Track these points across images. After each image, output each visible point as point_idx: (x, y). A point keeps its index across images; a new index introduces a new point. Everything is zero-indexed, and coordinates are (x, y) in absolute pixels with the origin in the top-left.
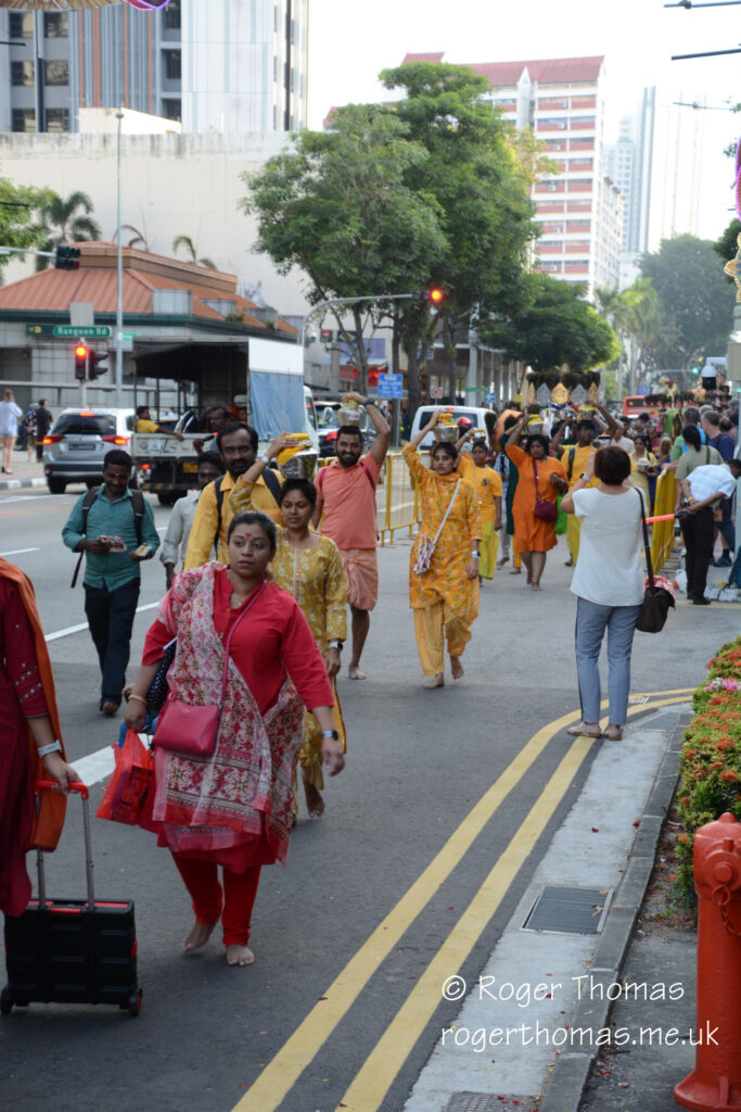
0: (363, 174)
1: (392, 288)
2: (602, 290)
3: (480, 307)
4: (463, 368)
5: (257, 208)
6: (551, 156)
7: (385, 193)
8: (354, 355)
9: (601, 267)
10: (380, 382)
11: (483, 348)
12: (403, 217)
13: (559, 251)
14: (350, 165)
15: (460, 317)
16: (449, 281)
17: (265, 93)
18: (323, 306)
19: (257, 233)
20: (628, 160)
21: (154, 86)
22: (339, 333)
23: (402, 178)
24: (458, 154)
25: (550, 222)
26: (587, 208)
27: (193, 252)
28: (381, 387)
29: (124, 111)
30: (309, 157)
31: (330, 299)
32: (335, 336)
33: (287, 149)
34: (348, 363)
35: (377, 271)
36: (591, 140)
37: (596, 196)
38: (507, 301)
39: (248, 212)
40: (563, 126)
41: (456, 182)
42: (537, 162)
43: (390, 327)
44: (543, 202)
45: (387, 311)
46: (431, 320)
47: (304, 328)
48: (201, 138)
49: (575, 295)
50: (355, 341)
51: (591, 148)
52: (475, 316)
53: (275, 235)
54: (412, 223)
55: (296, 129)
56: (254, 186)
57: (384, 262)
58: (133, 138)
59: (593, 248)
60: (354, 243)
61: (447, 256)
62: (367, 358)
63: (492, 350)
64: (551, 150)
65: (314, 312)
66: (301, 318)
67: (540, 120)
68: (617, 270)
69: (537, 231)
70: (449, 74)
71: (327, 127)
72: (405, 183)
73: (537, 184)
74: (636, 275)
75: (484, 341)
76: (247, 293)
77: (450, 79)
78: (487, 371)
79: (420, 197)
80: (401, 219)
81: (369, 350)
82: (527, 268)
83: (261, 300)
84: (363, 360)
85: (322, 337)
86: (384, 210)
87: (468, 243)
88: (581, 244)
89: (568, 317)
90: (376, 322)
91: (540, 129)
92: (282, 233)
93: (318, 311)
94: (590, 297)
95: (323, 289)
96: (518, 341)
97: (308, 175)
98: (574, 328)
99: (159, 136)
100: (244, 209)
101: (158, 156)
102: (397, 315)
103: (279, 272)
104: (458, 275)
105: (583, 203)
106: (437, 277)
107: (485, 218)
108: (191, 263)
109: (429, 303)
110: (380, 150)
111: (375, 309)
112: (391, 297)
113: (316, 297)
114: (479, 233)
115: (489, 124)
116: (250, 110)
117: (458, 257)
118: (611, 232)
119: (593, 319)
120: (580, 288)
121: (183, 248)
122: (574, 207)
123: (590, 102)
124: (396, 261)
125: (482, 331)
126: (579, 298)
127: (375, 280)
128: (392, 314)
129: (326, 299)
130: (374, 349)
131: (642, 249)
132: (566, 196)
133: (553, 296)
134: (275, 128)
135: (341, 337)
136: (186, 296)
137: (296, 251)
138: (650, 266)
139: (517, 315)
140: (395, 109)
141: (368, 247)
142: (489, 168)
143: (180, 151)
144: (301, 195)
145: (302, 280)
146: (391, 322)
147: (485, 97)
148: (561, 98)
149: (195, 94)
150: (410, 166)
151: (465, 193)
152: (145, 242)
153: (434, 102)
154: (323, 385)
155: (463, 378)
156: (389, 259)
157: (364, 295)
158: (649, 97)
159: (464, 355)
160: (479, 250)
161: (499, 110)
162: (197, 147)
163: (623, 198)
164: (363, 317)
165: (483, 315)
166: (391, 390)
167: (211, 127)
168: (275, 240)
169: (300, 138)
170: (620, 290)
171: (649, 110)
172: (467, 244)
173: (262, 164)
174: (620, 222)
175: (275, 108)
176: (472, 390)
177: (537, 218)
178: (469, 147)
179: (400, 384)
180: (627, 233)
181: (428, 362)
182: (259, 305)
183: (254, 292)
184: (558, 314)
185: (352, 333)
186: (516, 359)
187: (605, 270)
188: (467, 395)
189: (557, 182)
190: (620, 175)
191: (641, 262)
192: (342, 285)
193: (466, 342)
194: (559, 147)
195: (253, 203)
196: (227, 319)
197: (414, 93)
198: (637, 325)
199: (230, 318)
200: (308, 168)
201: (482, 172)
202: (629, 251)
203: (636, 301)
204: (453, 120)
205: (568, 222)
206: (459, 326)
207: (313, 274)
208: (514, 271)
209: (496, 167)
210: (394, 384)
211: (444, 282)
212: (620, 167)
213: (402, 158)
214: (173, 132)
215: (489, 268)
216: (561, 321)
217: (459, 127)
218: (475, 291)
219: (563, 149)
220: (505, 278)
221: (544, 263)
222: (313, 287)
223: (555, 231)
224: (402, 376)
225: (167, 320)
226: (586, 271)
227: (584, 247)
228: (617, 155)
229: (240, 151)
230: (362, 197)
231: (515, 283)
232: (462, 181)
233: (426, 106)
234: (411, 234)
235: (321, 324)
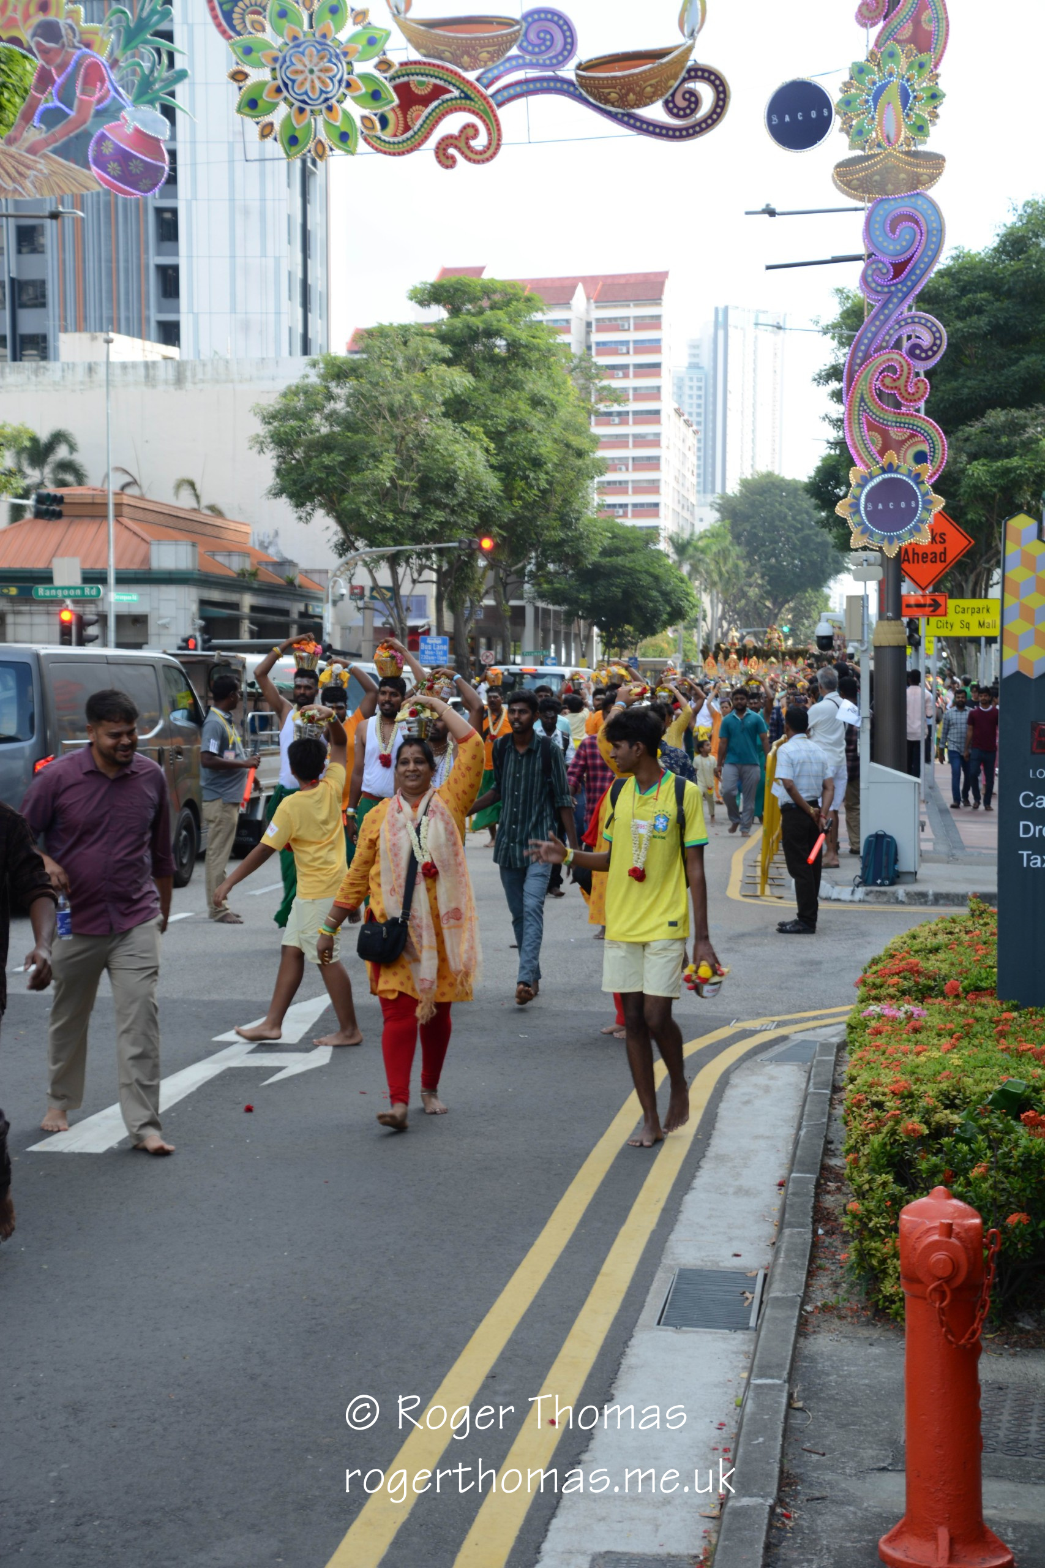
0: (397, 405)
1: (433, 536)
2: (674, 536)
3: (537, 557)
4: (518, 628)
5: (272, 446)
6: (613, 384)
7: (425, 426)
8: (391, 615)
9: (674, 510)
10: (422, 646)
11: (541, 604)
12: (445, 453)
13: (626, 492)
14: (383, 394)
15: (513, 569)
16: (500, 527)
17: (278, 313)
18: (353, 558)
19: (273, 474)
20: (700, 388)
21: (148, 307)
22: (372, 589)
23: (443, 409)
24: (508, 381)
25: (613, 459)
26: (656, 444)
27: (197, 497)
28: (423, 652)
29: (112, 335)
30: (333, 385)
31: (361, 550)
32: (367, 593)
33: (307, 376)
34: (384, 624)
35: (416, 516)
36: (657, 366)
37: (666, 429)
38: (567, 549)
39: (261, 451)
40: (624, 351)
41: (507, 414)
42: (597, 391)
43: (433, 582)
44: (604, 436)
45: (428, 563)
46: (480, 572)
47: (331, 584)
48: (204, 365)
49: (648, 544)
50: (391, 599)
51: (659, 374)
52: (531, 567)
53: (294, 476)
54: (455, 459)
55: (315, 355)
56: (270, 418)
57: (423, 504)
58: (124, 366)
59: (664, 489)
60: (388, 485)
61: (498, 498)
62: (406, 617)
63: (551, 607)
64: (612, 377)
65: (342, 565)
66: (327, 572)
67: (598, 344)
68: (692, 514)
69: (602, 467)
70: (495, 292)
71: (351, 352)
72: (446, 415)
73: (598, 416)
74: (713, 521)
75: (542, 596)
76: (261, 544)
77: (497, 298)
78: (546, 631)
79: (465, 430)
80: (443, 456)
81: (408, 609)
82: (590, 514)
83: (278, 552)
84: (401, 621)
85: (352, 594)
86: (421, 446)
87: (522, 483)
88: (650, 484)
89: (639, 568)
90: (416, 576)
91: (599, 353)
92: (303, 474)
93: (347, 563)
94: (663, 546)
95: (352, 538)
96: (582, 596)
97: (331, 406)
98: (646, 580)
99: (154, 363)
100: (257, 447)
101: (154, 386)
102: (440, 567)
103: (300, 518)
104: (510, 520)
105: (651, 438)
106: (485, 523)
107: (541, 455)
108: (194, 510)
109: (478, 552)
110: (415, 378)
111: (414, 561)
112: (432, 546)
113: (344, 547)
114: (535, 472)
115: (543, 347)
116: (261, 333)
117: (510, 499)
118: (684, 471)
119: (669, 570)
120: (652, 534)
121: (186, 492)
122: (640, 441)
123: (655, 322)
124: (439, 505)
125: (539, 585)
126: (653, 546)
127: (414, 527)
129: (357, 550)
130: (413, 608)
131: (718, 489)
132: (631, 429)
133: (618, 543)
134: (291, 354)
135: (375, 594)
136: (189, 548)
137: (320, 494)
138: (730, 510)
139: (580, 565)
140: (432, 331)
141: (406, 488)
142: (545, 397)
143: (179, 380)
144: (325, 430)
145: (328, 528)
146: (434, 576)
147: (538, 316)
148: (622, 318)
149: (196, 315)
150: (452, 396)
151: (515, 426)
152: (140, 487)
153: (478, 322)
154: (354, 651)
155: (518, 639)
156: (430, 502)
157: (402, 545)
158: (721, 319)
159: (519, 614)
160: (536, 492)
161: (553, 332)
162: (200, 376)
163: (695, 432)
164: (400, 571)
165: (540, 566)
166: (435, 655)
167: (216, 353)
168: (295, 482)
169: (322, 365)
170: (695, 538)
171: (721, 333)
172: (520, 484)
173: (277, 395)
174: (693, 459)
175: (290, 329)
176: (529, 654)
177: (600, 454)
178: (521, 373)
179: (446, 648)
180: (701, 471)
181: (477, 621)
182: (276, 559)
183: (270, 543)
184: (628, 565)
185: (387, 589)
186: (580, 617)
187: (679, 513)
188: (523, 660)
189: (619, 414)
190: (691, 405)
191: (719, 504)
192: (373, 533)
193: (521, 598)
194: (621, 374)
195: (269, 440)
196: (239, 574)
197: (455, 312)
198: (716, 577)
199: (242, 574)
200: (330, 397)
201: (536, 402)
202: (705, 492)
203: (715, 549)
204: (501, 343)
205: (634, 459)
206: (512, 579)
207: (340, 520)
208: (575, 515)
209: (551, 396)
210: (438, 648)
211: (495, 529)
212: (691, 396)
213: (443, 385)
214: (171, 358)
215: (547, 512)
216: (631, 572)
217: (508, 350)
218: (530, 538)
219: (626, 376)
220: (566, 524)
221: (609, 506)
222: (341, 536)
223: (620, 469)
224: (447, 638)
225: (167, 576)
226: (656, 515)
227: (653, 487)
228: (687, 383)
229: (251, 379)
230: (397, 431)
231: (576, 529)
232: (513, 411)
233: (469, 327)
234: (455, 472)
235: (350, 579)
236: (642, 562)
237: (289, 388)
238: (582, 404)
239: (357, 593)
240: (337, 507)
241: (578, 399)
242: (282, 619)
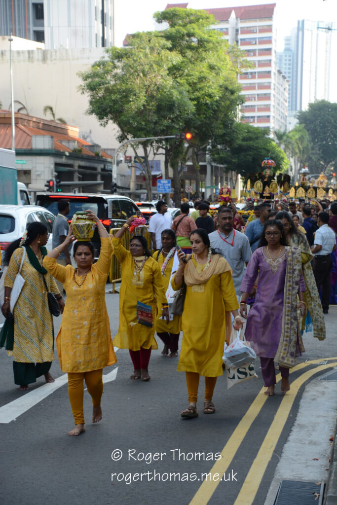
0: (146, 70)
1: (163, 132)
2: (277, 131)
3: (212, 142)
4: (203, 176)
5: (88, 90)
6: (249, 59)
7: (159, 81)
8: (144, 170)
9: (277, 119)
10: (158, 184)
11: (214, 164)
12: (169, 93)
13: (254, 111)
14: (139, 65)
15: (201, 148)
16: (195, 128)
17: (90, 26)
18: (126, 143)
19: (88, 104)
20: (290, 60)
21: (29, 24)
22: (135, 158)
23: (167, 72)
24: (198, 58)
25: (248, 95)
26: (269, 87)
27: (53, 115)
28: (159, 187)
29: (12, 37)
30: (116, 61)
31: (130, 139)
32: (133, 159)
33: (103, 57)
34: (140, 174)
35: (155, 123)
36: (270, 50)
37: (273, 80)
38: (227, 138)
39: (83, 93)
40: (254, 43)
41: (197, 73)
42: (240, 62)
43: (163, 154)
44: (244, 84)
45: (161, 145)
46: (185, 149)
47: (116, 155)
48: (56, 52)
49: (264, 134)
50: (144, 162)
51: (270, 54)
52: (209, 147)
53: (98, 105)
54: (173, 97)
55: (108, 46)
56: (86, 78)
57: (158, 117)
58: (18, 52)
59: (272, 109)
60: (143, 108)
61: (194, 115)
62: (151, 171)
63: (219, 165)
64: (248, 56)
65: (121, 146)
66: (114, 150)
67: (241, 40)
68: (286, 120)
69: (242, 100)
70: (192, 15)
71: (125, 45)
72: (169, 75)
73: (241, 75)
74: (295, 123)
75: (214, 160)
76: (84, 137)
77: (193, 17)
79: (178, 82)
80: (167, 94)
81: (152, 167)
82: (238, 120)
83: (91, 141)
84: (149, 172)
85: (126, 160)
86: (158, 90)
88: (266, 107)
89: (260, 147)
90: (155, 151)
91: (242, 44)
92: (102, 104)
93: (123, 146)
94: (272, 136)
95: (126, 134)
96: (233, 160)
97: (116, 71)
99: (32, 51)
100: (81, 91)
101: (32, 62)
102: (167, 147)
103: (101, 125)
104: (199, 125)
105: (266, 84)
106: (188, 126)
107: (213, 93)
108: (52, 121)
109: (184, 140)
112: (163, 137)
113: (122, 138)
115: (215, 41)
116: (83, 36)
117: (199, 115)
118: (282, 100)
119: (273, 148)
121: (49, 112)
122: (261, 87)
123: (269, 29)
124: (166, 118)
125: (213, 155)
126: (267, 136)
127: (154, 128)
128: (164, 147)
129: (128, 139)
130: (154, 166)
131: (298, 109)
132: (257, 81)
134: (96, 46)
135: (136, 160)
136: (50, 139)
137: (111, 113)
138: (304, 119)
139: (233, 146)
140: (162, 34)
141: (150, 110)
142: (215, 66)
143: (44, 59)
144: (112, 83)
145: (114, 129)
146: (164, 151)
147: (212, 27)
148: (253, 27)
149: (52, 28)
150: (172, 65)
152: (26, 110)
153: (184, 31)
154: (127, 187)
155: (204, 180)
156: (162, 116)
157: (149, 137)
158: (301, 26)
159: (204, 168)
160: (211, 111)
161: (220, 34)
162: (54, 57)
163: (288, 81)
164: (148, 149)
165: (214, 146)
166: (164, 188)
167: (61, 46)
168: (99, 108)
169: (111, 52)
170: (287, 132)
171: (300, 33)
172: (204, 107)
173: (89, 66)
174: (287, 95)
175: (96, 34)
176: (209, 187)
177: (243, 93)
178: (204, 54)
179: (169, 185)
180: (290, 100)
181: (184, 172)
182: (90, 144)
183: (88, 136)
184: (255, 145)
185: (142, 157)
186: (232, 170)
187: (279, 120)
188: (206, 190)
189: (251, 73)
190: (286, 69)
191: (298, 116)
192: (136, 132)
193: (205, 161)
194: (252, 54)
195: (86, 87)
196: (73, 151)
197: (173, 25)
198: (297, 151)
199: (75, 151)
200: (115, 67)
201: (211, 68)
202: (292, 110)
203: (297, 137)
204: (194, 39)
205: (258, 95)
206: (200, 153)
207: (120, 125)
208: (230, 122)
209: (219, 65)
210: (166, 185)
211: (193, 129)
212: (285, 64)
213: (168, 60)
214: (40, 49)
215: (217, 120)
216: (257, 149)
217: (198, 44)
218: (209, 133)
219: (255, 55)
220: (225, 126)
221: (246, 117)
222: (121, 133)
223: (252, 100)
224: (170, 180)
225: (40, 152)
226: (269, 121)
227: (267, 108)
228: (284, 58)
229: (78, 58)
230: (147, 83)
231: (231, 128)
232: (200, 73)
233: (180, 32)
234: (174, 102)
235: (125, 153)
236: (262, 144)
237: (95, 63)
238: (234, 69)
239: (128, 160)
240: (119, 119)
241: (231, 66)
242: (94, 172)
